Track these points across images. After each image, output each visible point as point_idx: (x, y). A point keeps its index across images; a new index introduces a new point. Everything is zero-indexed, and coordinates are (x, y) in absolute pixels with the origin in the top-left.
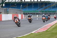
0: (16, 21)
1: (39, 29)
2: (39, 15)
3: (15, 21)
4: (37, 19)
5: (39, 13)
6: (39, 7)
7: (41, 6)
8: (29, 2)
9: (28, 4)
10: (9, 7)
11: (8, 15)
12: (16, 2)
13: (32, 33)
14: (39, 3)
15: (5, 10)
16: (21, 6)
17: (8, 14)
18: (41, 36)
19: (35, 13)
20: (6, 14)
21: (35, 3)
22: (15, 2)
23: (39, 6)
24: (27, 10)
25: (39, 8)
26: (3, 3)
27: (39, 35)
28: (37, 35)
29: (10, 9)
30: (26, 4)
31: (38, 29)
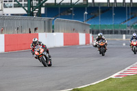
0: (39, 52)
1: (128, 68)
2: (128, 35)
3: (36, 53)
4: (124, 44)
5: (129, 31)
6: (128, 16)
7: (133, 15)
8: (103, 3)
9: (101, 8)
10: (56, 16)
11: (54, 34)
12: (74, 4)
13: (111, 78)
14: (128, 8)
15: (46, 22)
16: (86, 13)
17: (53, 32)
18: (133, 84)
19: (119, 29)
20: (49, 31)
21: (118, 5)
22: (71, 5)
23: (128, 14)
24: (100, 23)
25: (127, 19)
26: (40, 6)
27: (128, 82)
28: (123, 83)
29: (58, 21)
30: (98, 8)
31: (126, 69)
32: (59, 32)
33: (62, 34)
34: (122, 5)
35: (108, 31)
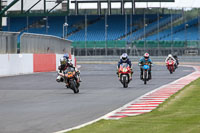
1: (129, 105)
7: (136, 26)
9: (88, 16)
10: (23, 29)
11: (20, 55)
12: (48, 12)
14: (128, 16)
15: (9, 39)
16: (66, 24)
17: (19, 52)
18: (135, 128)
19: (115, 48)
20: (13, 52)
21: (114, 13)
22: (45, 13)
23: (129, 26)
24: (86, 39)
25: (126, 33)
27: (128, 126)
29: (26, 37)
30: (83, 17)
32: (27, 52)
33: (31, 55)
34: (119, 13)
35: (98, 51)
